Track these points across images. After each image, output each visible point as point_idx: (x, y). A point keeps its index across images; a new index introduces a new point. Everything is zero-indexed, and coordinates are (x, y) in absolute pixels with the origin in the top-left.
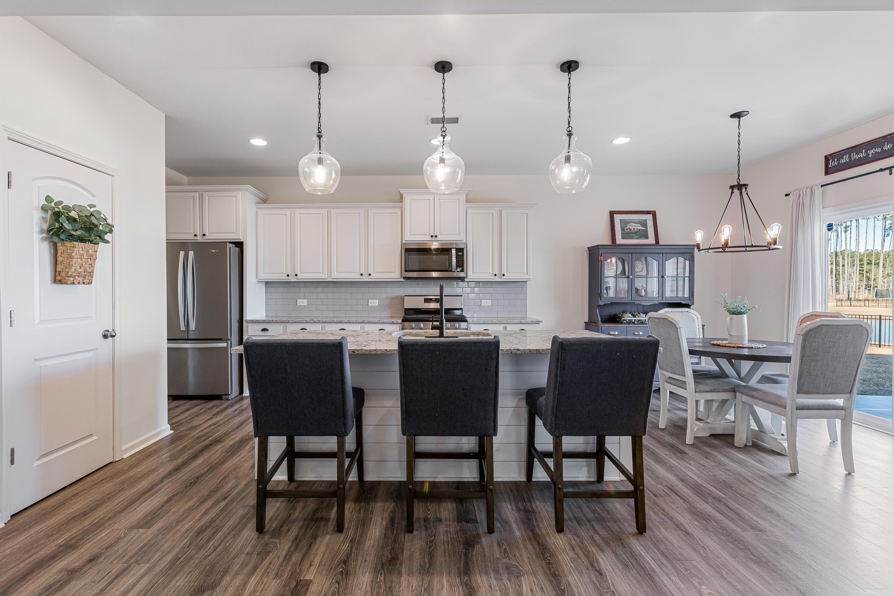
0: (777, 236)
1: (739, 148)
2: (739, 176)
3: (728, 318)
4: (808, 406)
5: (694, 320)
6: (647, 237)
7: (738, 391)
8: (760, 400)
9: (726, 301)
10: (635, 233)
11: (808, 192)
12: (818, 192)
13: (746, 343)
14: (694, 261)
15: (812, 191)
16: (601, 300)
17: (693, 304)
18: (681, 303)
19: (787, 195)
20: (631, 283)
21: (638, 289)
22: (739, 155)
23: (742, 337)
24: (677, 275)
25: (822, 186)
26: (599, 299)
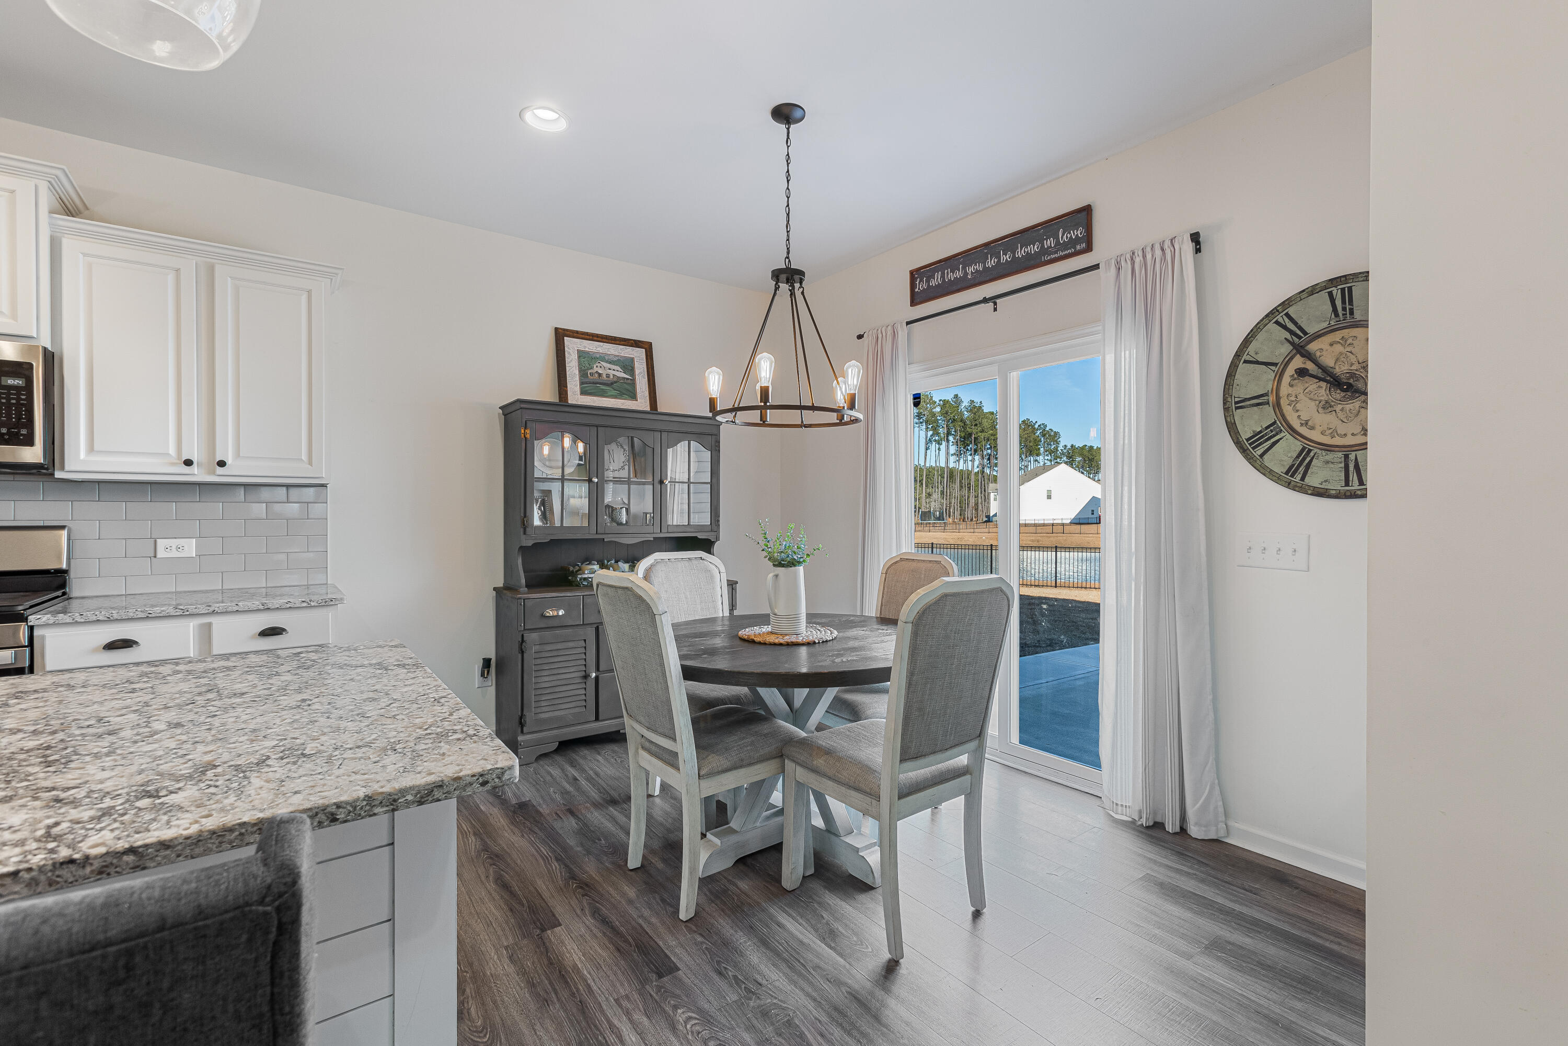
0: (855, 390)
1: (788, 188)
2: (788, 253)
3: (771, 575)
4: (917, 784)
5: (712, 577)
6: (633, 397)
7: (789, 759)
8: (830, 778)
9: (767, 536)
10: (610, 384)
11: (889, 333)
12: (903, 332)
13: (805, 632)
14: (719, 451)
15: (894, 332)
16: (525, 533)
17: (718, 539)
18: (696, 537)
19: (860, 337)
20: (596, 495)
21: (612, 507)
22: (788, 206)
23: (795, 618)
24: (689, 479)
25: (908, 323)
26: (522, 533)
